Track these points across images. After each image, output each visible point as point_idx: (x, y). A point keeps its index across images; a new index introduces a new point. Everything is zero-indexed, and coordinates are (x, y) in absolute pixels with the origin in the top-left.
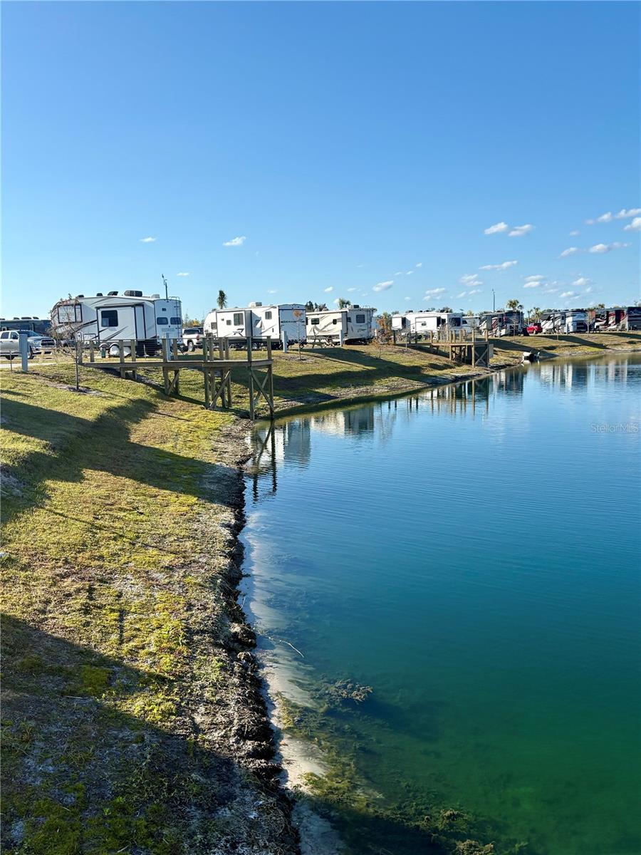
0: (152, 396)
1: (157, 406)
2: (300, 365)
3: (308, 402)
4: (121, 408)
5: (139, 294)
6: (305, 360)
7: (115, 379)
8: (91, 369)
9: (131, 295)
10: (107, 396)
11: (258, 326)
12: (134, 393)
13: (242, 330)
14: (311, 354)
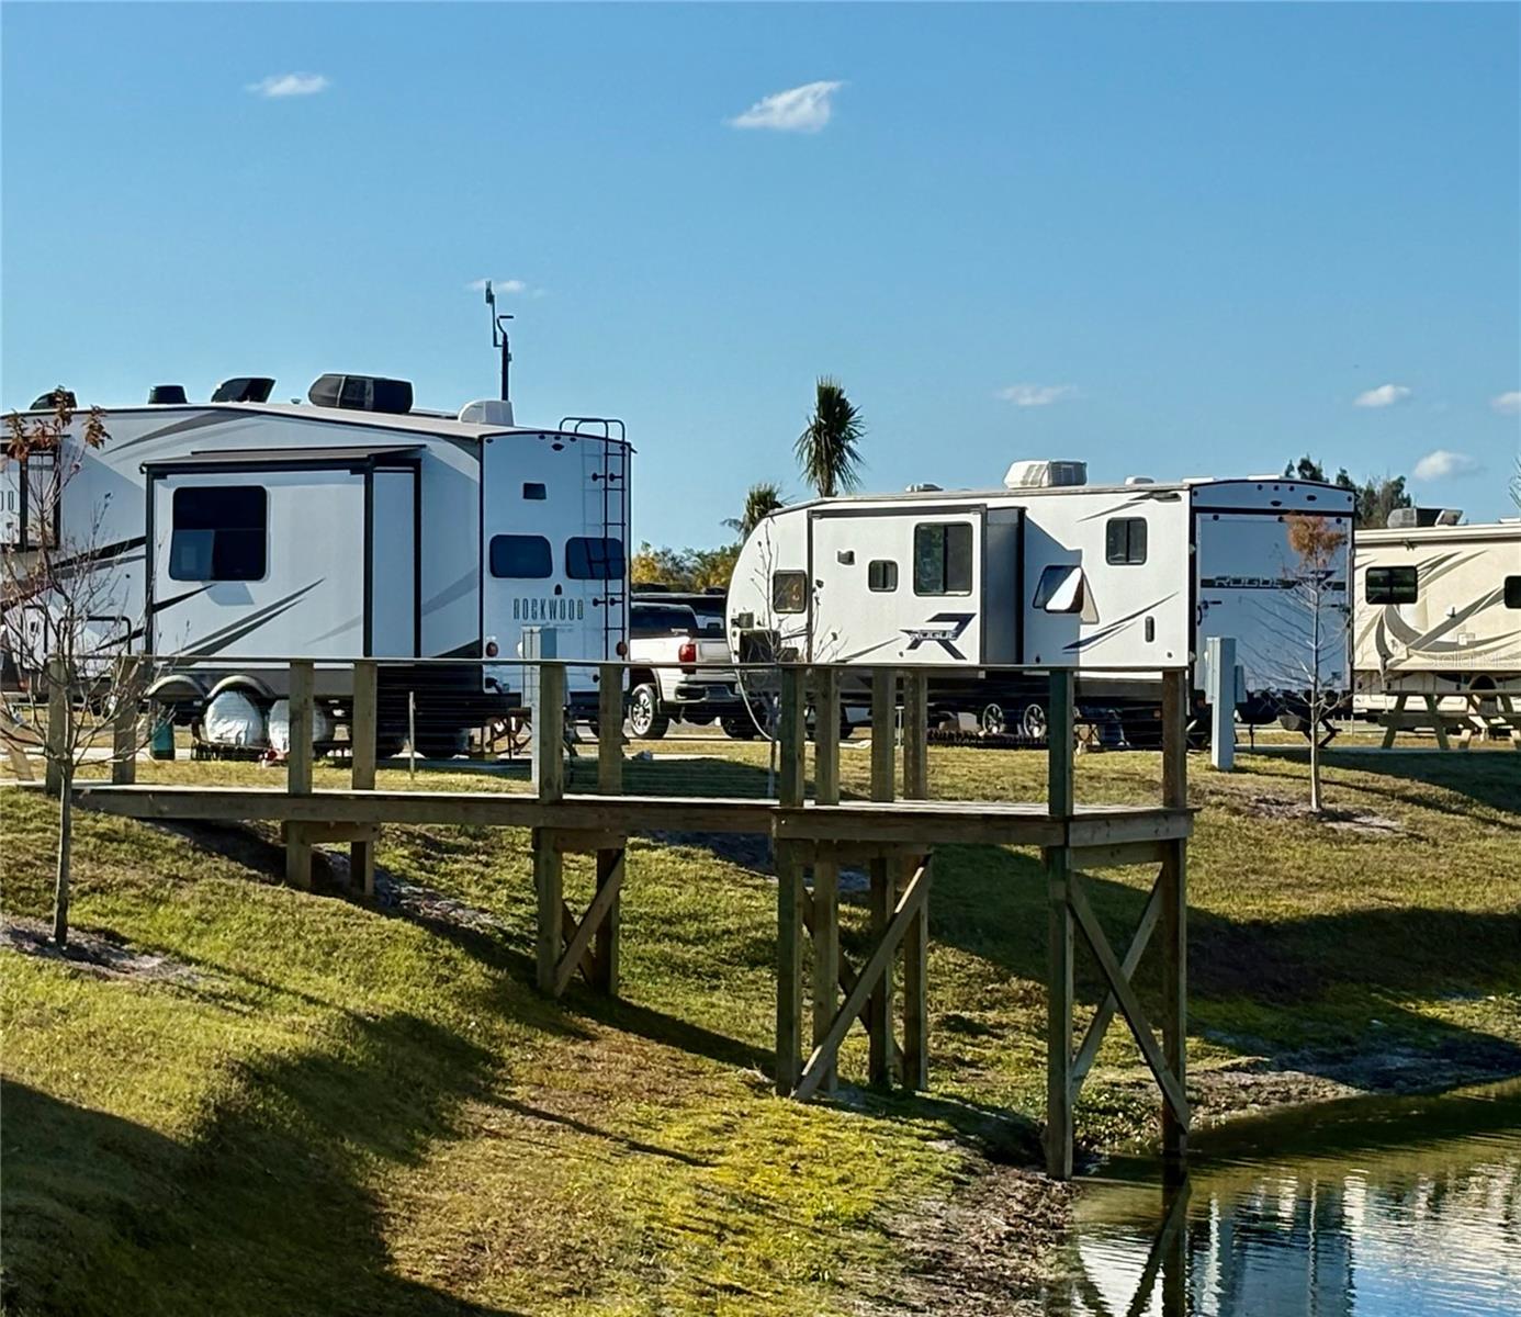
0: (466, 998)
1: (500, 1063)
2: (1321, 850)
3: (1383, 1080)
4: (313, 1064)
5: (394, 396)
6: (1347, 817)
7: (258, 891)
8: (119, 822)
9: (345, 404)
10: (223, 987)
11: (1062, 599)
12: (367, 980)
13: (963, 620)
14: (1386, 781)
